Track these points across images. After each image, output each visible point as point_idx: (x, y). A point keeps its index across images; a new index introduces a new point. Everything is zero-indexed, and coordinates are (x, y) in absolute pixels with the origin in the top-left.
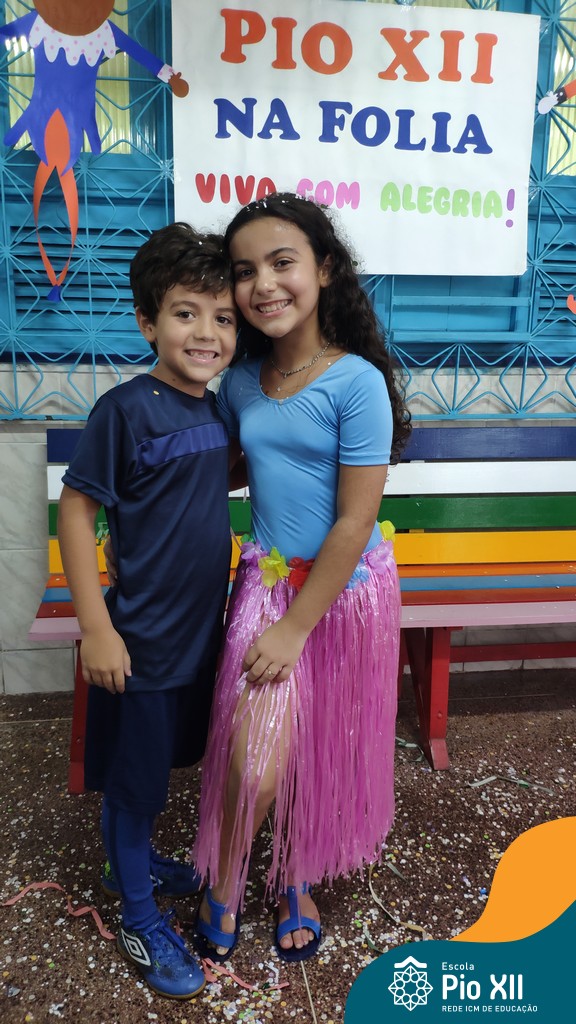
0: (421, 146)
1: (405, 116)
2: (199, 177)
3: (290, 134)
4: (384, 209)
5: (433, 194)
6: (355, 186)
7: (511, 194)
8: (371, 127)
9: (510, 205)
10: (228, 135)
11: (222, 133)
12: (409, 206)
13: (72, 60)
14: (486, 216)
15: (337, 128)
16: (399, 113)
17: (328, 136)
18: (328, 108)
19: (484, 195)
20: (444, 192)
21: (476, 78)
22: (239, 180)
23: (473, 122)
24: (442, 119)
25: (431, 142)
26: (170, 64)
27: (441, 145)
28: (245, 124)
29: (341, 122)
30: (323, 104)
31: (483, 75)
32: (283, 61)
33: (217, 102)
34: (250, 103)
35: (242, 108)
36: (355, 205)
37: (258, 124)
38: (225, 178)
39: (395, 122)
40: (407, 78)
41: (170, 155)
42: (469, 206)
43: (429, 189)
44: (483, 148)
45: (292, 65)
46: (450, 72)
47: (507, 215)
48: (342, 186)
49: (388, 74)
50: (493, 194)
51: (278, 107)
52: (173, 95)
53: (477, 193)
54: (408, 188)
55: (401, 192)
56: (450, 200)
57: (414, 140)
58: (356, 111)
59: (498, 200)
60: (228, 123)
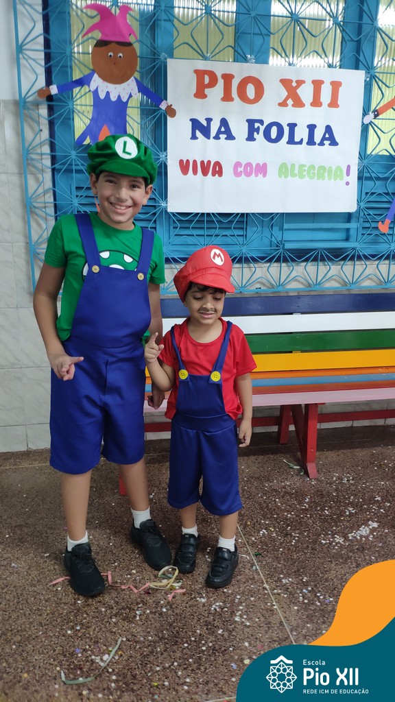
0: (301, 142)
1: (292, 126)
2: (181, 161)
3: (230, 137)
4: (280, 176)
5: (306, 168)
6: (265, 165)
7: (349, 167)
8: (274, 132)
9: (348, 173)
10: (197, 138)
11: (194, 137)
12: (293, 175)
13: (113, 98)
14: (335, 180)
15: (255, 133)
16: (289, 125)
17: (251, 138)
18: (251, 123)
19: (334, 169)
20: (312, 167)
21: (330, 105)
22: (202, 162)
23: (328, 129)
24: (312, 128)
25: (306, 140)
27: (311, 142)
28: (206, 132)
29: (258, 130)
30: (248, 121)
31: (334, 103)
32: (227, 97)
33: (191, 120)
34: (209, 120)
35: (205, 123)
36: (265, 175)
37: (213, 132)
38: (195, 162)
39: (286, 130)
40: (293, 106)
41: (166, 149)
42: (326, 174)
43: (305, 166)
44: (334, 143)
45: (232, 100)
46: (316, 102)
47: (346, 179)
48: (258, 165)
49: (283, 104)
50: (339, 168)
51: (224, 122)
52: (168, 117)
53: (330, 167)
54: (293, 165)
55: (289, 167)
56: (316, 171)
57: (297, 139)
58: (266, 124)
59: (341, 171)
60: (197, 131)
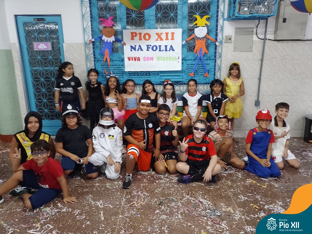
0: (163, 51)
1: (160, 46)
2: (128, 57)
3: (142, 50)
4: (157, 60)
5: (165, 58)
6: (153, 57)
7: (179, 57)
8: (155, 48)
9: (179, 59)
10: (132, 51)
11: (131, 51)
12: (162, 60)
13: (109, 42)
14: (175, 61)
15: (149, 49)
16: (159, 46)
17: (148, 50)
18: (148, 46)
19: (174, 58)
20: (167, 57)
21: (171, 39)
22: (134, 57)
23: (171, 46)
24: (166, 46)
25: (164, 50)
26: (123, 41)
27: (166, 50)
28: (135, 49)
29: (150, 48)
30: (147, 45)
31: (173, 39)
32: (140, 39)
33: (130, 46)
34: (135, 46)
35: (134, 47)
36: (153, 60)
37: (137, 49)
38: (132, 57)
39: (158, 47)
40: (160, 40)
41: (124, 54)
42: (172, 60)
43: (165, 57)
44: (173, 50)
45: (141, 40)
46: (167, 39)
47: (178, 60)
48: (150, 58)
49: (157, 40)
50: (175, 57)
51: (140, 46)
52: (124, 45)
53: (173, 57)
54: (161, 57)
55: (160, 58)
56: (168, 59)
57: (162, 50)
58: (152, 46)
59: (176, 58)
60: (132, 49)
